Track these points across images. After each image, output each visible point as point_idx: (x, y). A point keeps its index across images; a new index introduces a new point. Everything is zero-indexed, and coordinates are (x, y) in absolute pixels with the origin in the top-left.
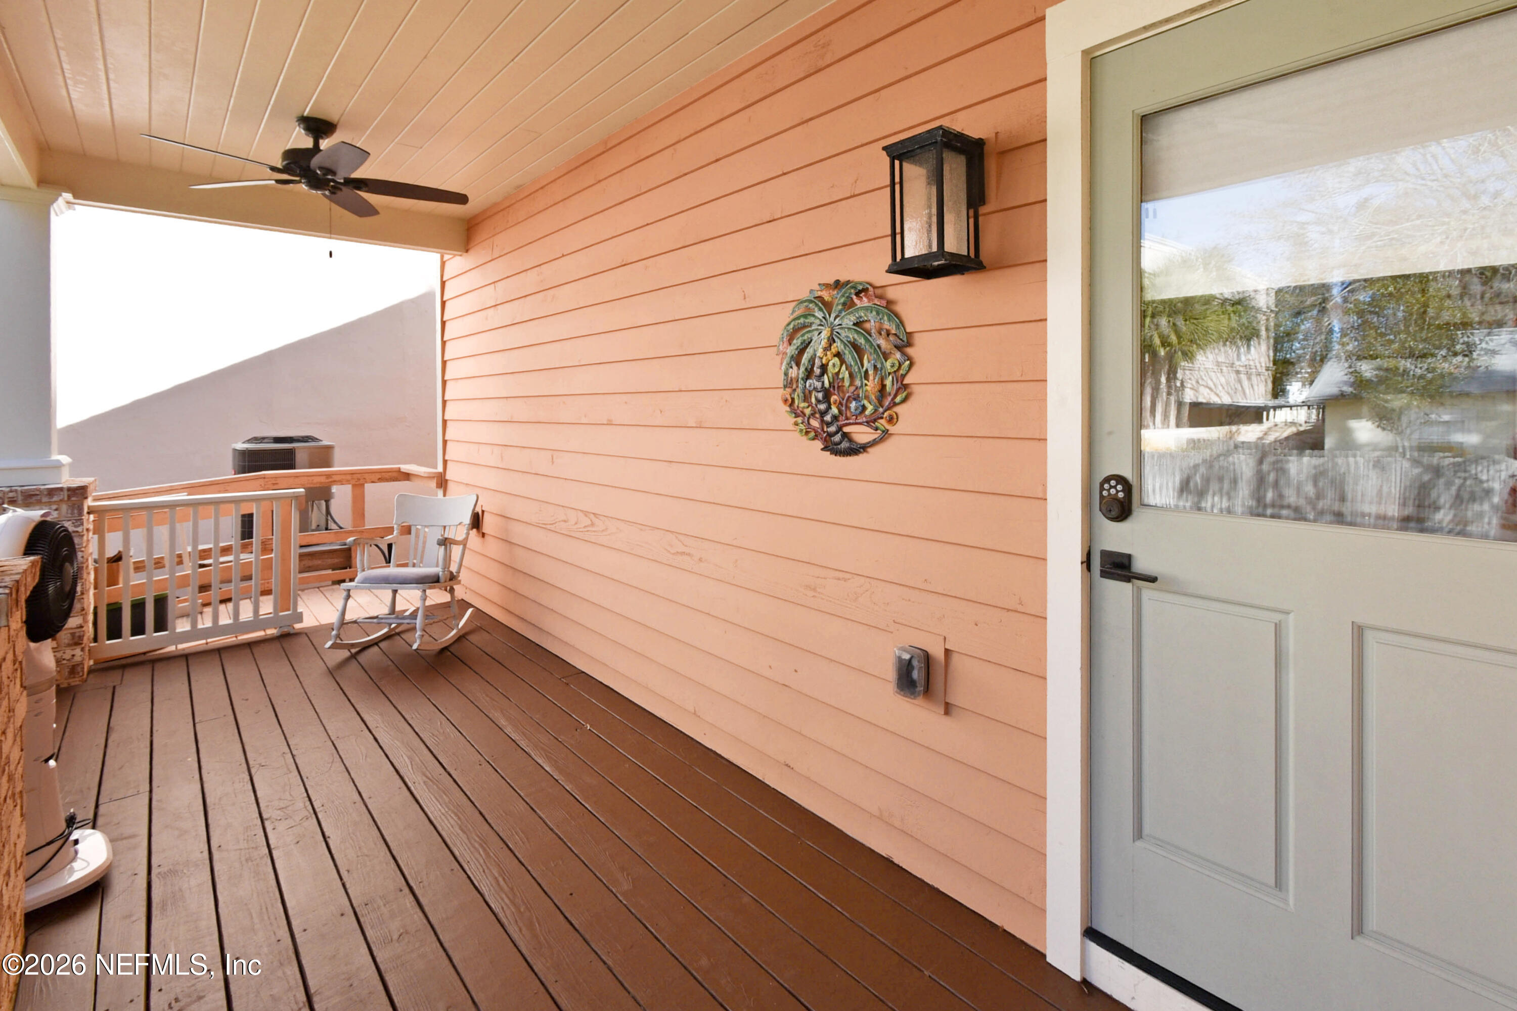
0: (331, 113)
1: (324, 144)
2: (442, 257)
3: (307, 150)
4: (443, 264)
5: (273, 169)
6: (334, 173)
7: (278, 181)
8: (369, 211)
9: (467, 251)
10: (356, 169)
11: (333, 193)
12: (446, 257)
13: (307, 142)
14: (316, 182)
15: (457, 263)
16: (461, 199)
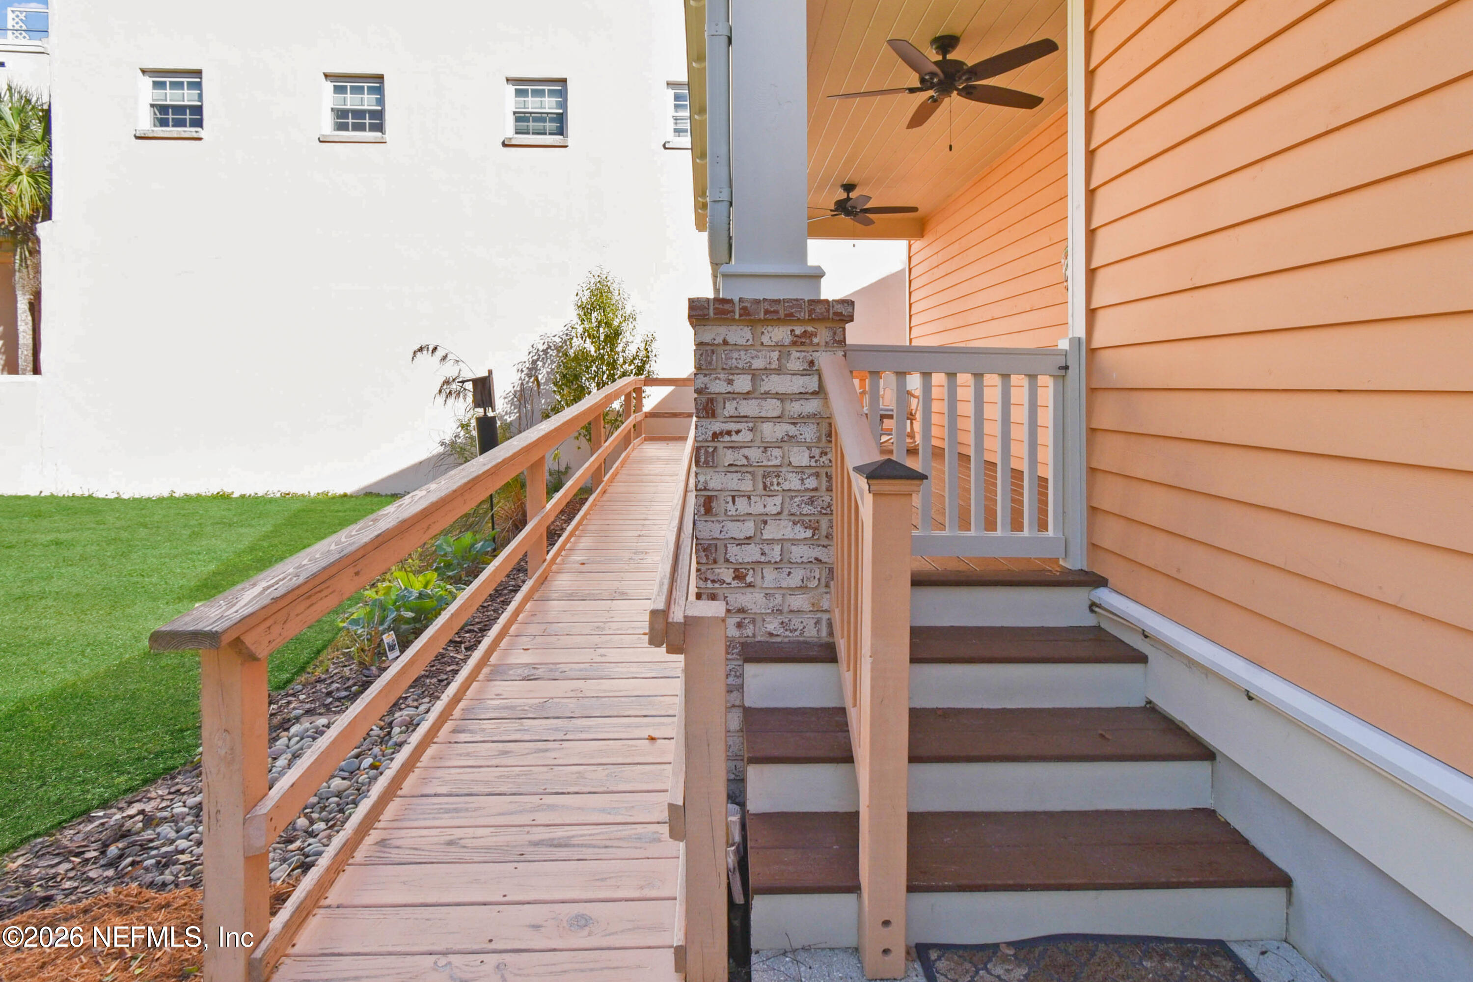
0: (855, 180)
1: (853, 195)
2: (909, 243)
3: (845, 199)
4: (910, 246)
5: (831, 210)
6: (856, 208)
7: (832, 215)
8: (871, 222)
9: (923, 236)
10: (867, 203)
11: (855, 216)
12: (912, 242)
13: (844, 195)
14: (848, 213)
15: (917, 244)
16: (914, 209)
